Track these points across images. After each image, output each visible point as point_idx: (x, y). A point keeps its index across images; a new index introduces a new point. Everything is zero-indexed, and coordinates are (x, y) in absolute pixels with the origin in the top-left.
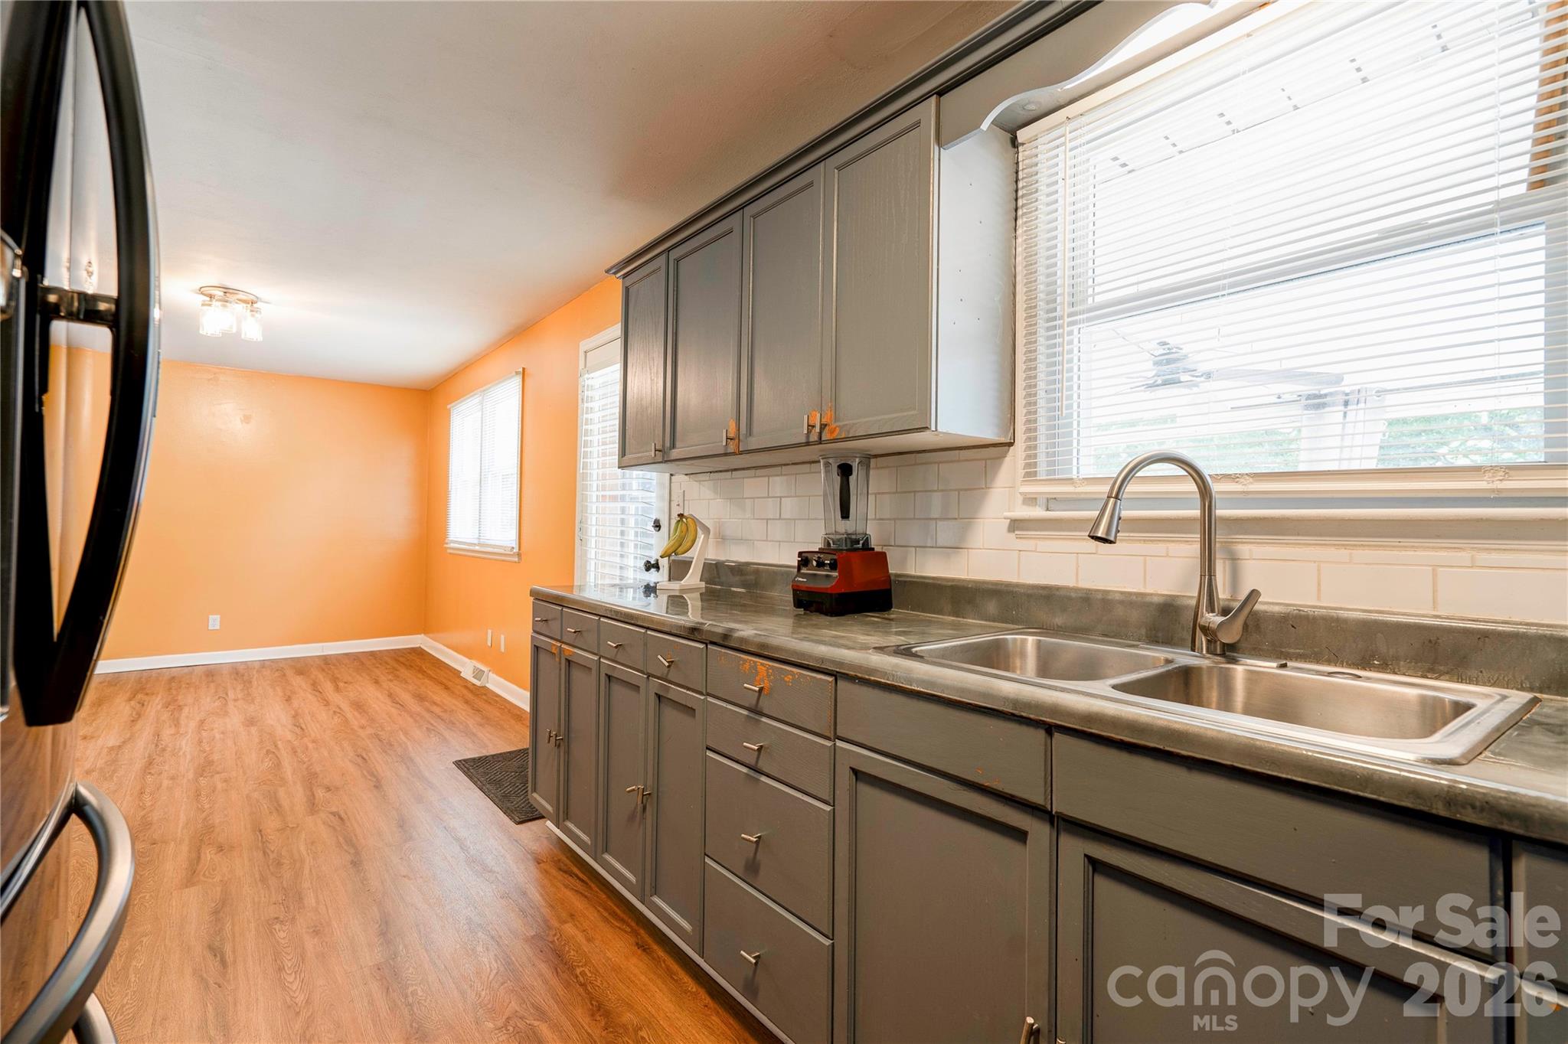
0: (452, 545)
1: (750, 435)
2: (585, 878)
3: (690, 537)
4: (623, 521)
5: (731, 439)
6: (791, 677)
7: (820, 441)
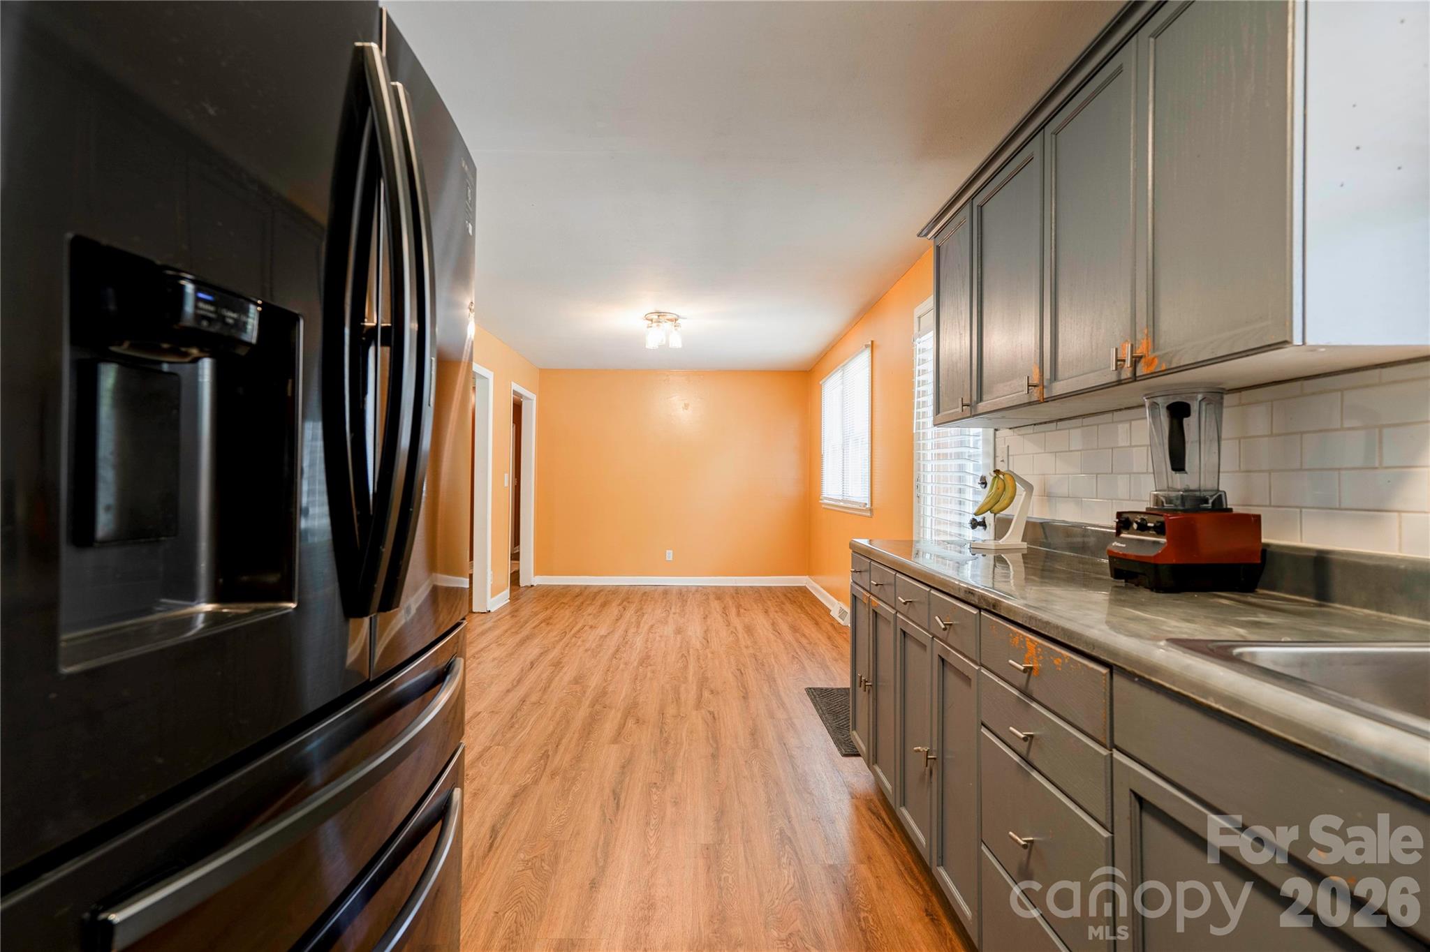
0: (826, 501)
1: (1055, 380)
2: (891, 825)
3: (1008, 494)
4: (960, 479)
5: (1035, 386)
6: (1060, 660)
7: (1135, 378)
